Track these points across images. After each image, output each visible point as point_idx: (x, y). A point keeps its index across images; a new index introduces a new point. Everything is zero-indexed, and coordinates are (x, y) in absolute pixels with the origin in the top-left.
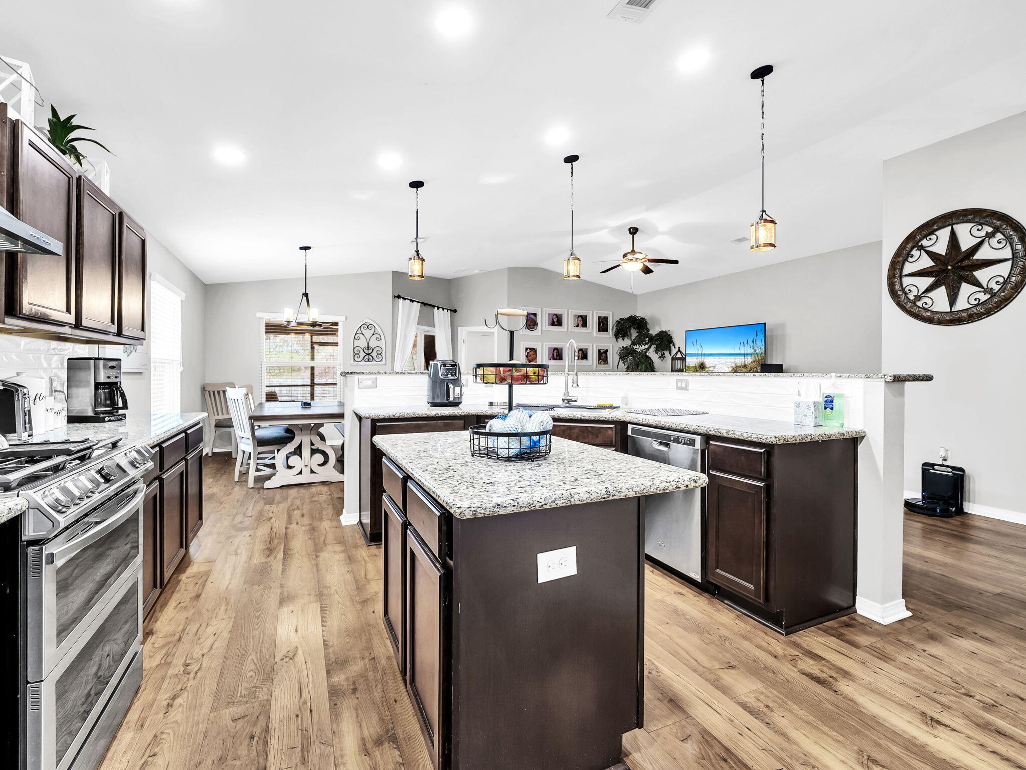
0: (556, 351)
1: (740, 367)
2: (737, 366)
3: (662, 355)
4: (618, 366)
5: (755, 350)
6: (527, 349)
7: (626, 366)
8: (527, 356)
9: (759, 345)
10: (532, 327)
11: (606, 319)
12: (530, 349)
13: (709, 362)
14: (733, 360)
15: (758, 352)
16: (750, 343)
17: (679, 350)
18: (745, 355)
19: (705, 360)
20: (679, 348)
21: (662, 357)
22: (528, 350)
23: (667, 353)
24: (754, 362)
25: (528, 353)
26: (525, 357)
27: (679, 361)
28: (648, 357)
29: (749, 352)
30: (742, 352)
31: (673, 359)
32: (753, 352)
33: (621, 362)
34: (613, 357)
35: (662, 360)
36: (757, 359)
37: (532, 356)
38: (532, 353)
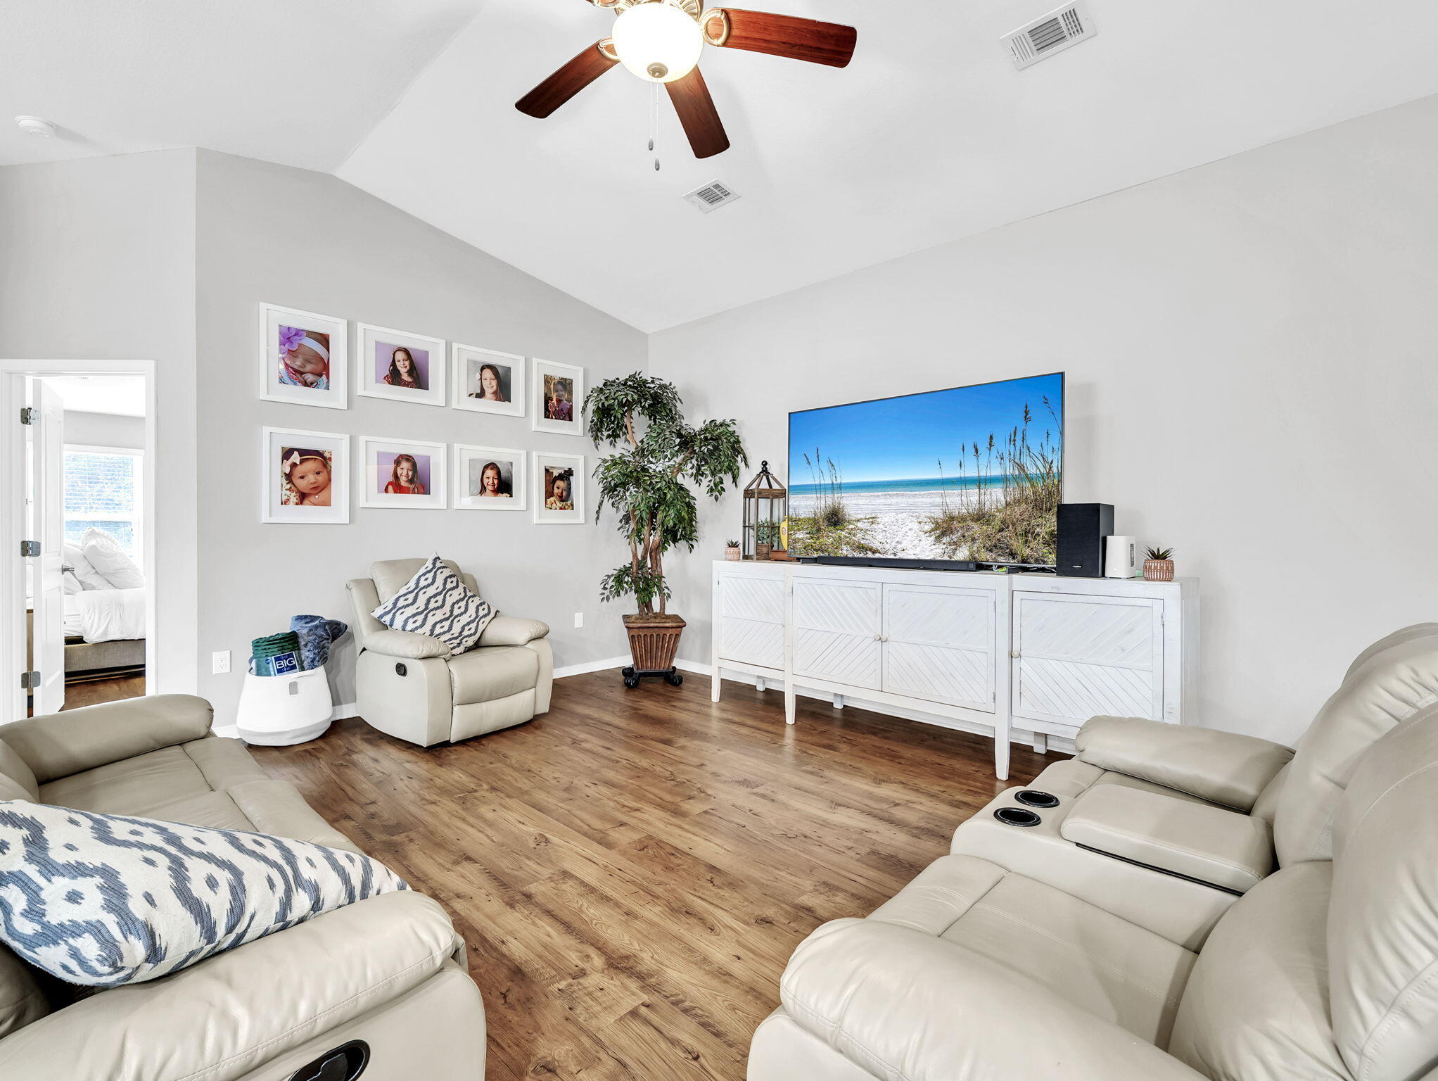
0: (405, 465)
1: (962, 519)
2: (952, 518)
3: (716, 485)
4: (598, 512)
5: (1021, 467)
6: (287, 454)
7: (622, 513)
8: (289, 477)
9: (1036, 450)
10: (310, 378)
11: (566, 384)
12: (302, 452)
13: (854, 505)
14: (939, 500)
15: (1032, 470)
16: (1001, 445)
17: (765, 471)
18: (980, 482)
19: (844, 502)
20: (765, 464)
21: (716, 490)
22: (296, 458)
23: (727, 479)
24: (1017, 502)
25: (294, 465)
26: (279, 480)
27: (764, 503)
28: (681, 488)
29: (996, 471)
30: (971, 473)
31: (748, 494)
32: (1011, 470)
33: (607, 504)
34: (585, 488)
35: (716, 499)
36: (1029, 492)
37: (311, 478)
38: (310, 466)
